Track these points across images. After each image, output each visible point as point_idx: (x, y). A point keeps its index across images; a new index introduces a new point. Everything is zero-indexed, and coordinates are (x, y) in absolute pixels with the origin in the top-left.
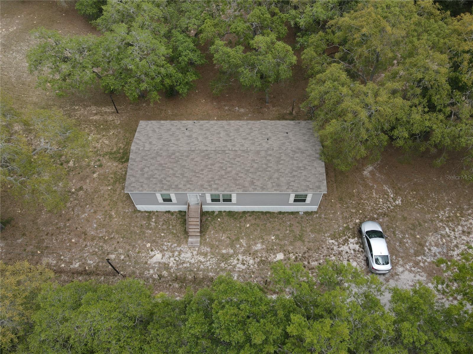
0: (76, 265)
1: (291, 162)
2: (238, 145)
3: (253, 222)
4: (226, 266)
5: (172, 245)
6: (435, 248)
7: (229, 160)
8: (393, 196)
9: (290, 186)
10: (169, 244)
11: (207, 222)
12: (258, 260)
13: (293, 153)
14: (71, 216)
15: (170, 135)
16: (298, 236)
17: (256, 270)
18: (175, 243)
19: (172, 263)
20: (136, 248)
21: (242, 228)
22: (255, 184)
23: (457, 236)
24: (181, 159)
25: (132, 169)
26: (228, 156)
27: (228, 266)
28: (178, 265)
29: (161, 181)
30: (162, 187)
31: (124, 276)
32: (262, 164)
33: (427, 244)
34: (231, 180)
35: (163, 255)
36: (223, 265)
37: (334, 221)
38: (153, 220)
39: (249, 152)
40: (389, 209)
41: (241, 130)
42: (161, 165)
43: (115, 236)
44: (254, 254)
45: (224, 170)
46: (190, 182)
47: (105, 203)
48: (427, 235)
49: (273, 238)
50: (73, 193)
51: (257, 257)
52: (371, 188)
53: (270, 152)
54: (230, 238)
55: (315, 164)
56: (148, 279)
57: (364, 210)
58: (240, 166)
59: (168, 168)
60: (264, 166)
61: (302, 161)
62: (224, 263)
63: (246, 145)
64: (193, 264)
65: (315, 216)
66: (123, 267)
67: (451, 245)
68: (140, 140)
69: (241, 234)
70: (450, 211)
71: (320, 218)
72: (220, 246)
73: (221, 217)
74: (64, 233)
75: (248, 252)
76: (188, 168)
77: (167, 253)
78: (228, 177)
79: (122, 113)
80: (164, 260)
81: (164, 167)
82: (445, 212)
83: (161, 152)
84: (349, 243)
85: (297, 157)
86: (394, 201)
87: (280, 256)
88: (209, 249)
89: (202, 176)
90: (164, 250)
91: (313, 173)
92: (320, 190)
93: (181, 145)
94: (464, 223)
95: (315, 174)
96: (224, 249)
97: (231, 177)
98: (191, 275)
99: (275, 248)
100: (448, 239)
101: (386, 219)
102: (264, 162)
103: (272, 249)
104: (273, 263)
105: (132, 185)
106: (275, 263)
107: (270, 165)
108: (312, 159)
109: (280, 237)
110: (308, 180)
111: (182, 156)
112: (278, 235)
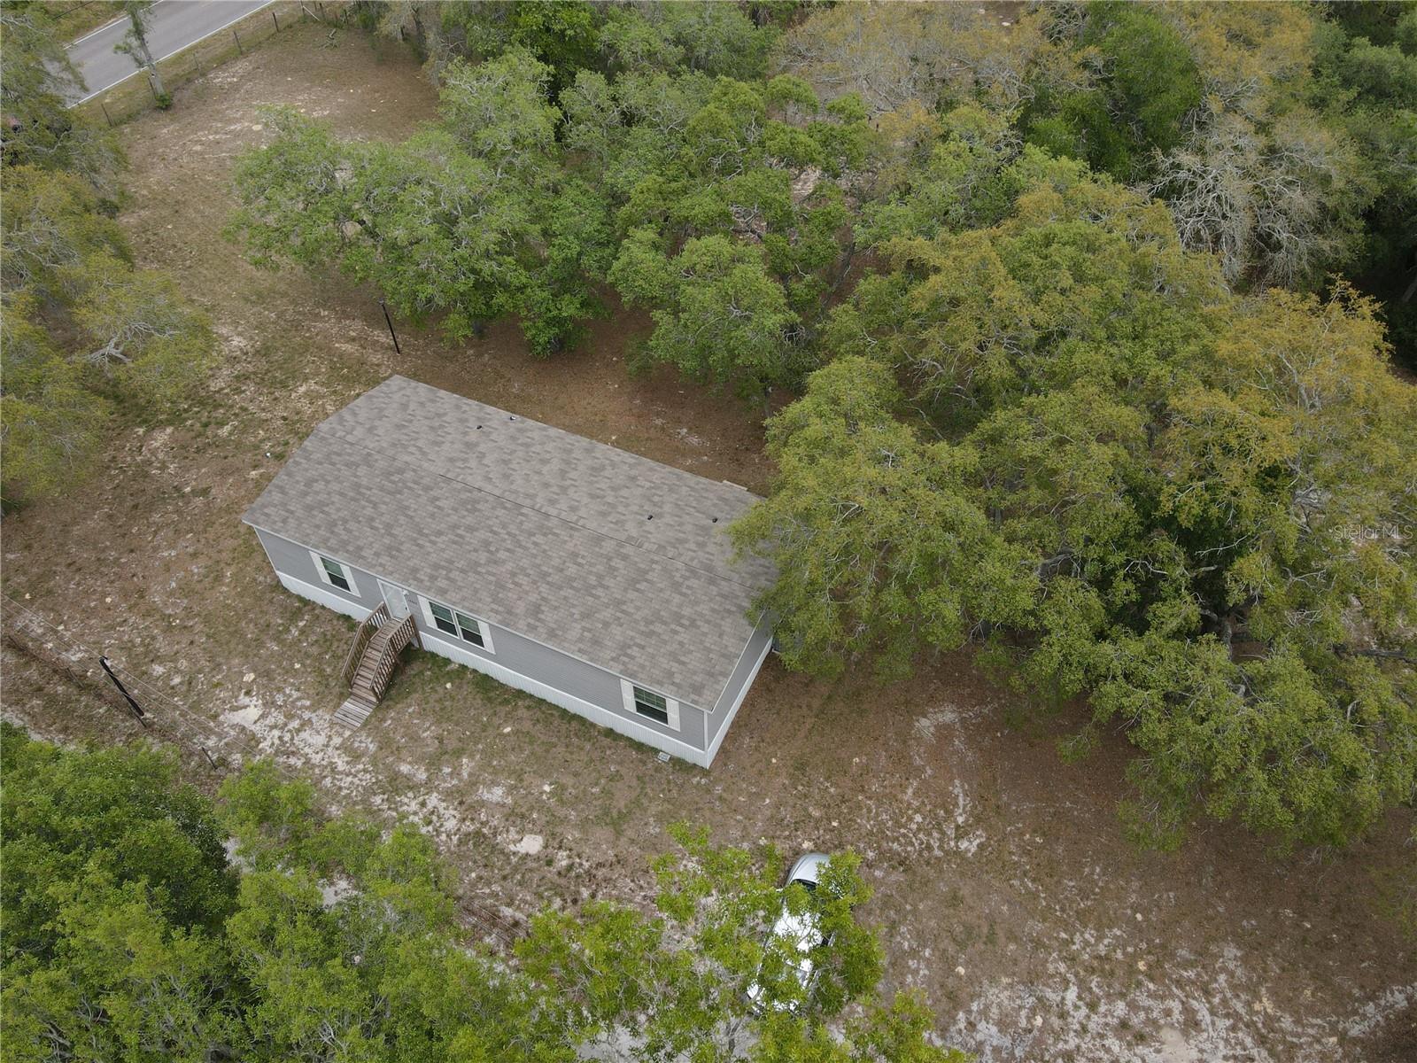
0: (74, 657)
1: (666, 595)
2: (563, 505)
3: (527, 726)
4: (385, 807)
5: (298, 699)
6: (994, 1029)
7: (517, 532)
8: (967, 820)
9: (626, 655)
10: (295, 694)
11: (417, 680)
12: (472, 828)
13: (687, 574)
14: (144, 544)
16: (615, 814)
17: (449, 850)
18: (308, 699)
19: (269, 741)
20: (220, 671)
21: (490, 730)
22: (542, 617)
23: (1091, 1026)
24: (410, 488)
26: (521, 523)
27: (389, 809)
28: (277, 753)
29: (332, 525)
30: (325, 541)
31: (147, 726)
32: (590, 573)
33: (974, 1007)
34: (491, 583)
35: (263, 716)
36: (380, 801)
37: (739, 817)
38: (301, 624)
39: (577, 530)
40: (925, 854)
41: (608, 472)
42: (357, 486)
43: (196, 626)
44: (471, 807)
45: (489, 551)
46: (394, 553)
47: (231, 543)
48: (993, 980)
49: (547, 788)
50: (183, 496)
51: (472, 819)
52: (913, 772)
53: (628, 550)
54: (441, 742)
55: (727, 625)
56: (191, 755)
57: (848, 823)
58: (535, 556)
59: (368, 501)
60: (593, 580)
61: (697, 603)
62: (386, 796)
63: (583, 512)
64: (314, 766)
65: (695, 780)
66: (161, 703)
67: (1055, 1044)
69: (476, 743)
70: (1120, 943)
71: (708, 791)
72: (404, 752)
73: (457, 681)
74: (103, 575)
75: (460, 797)
76: (411, 517)
77: (275, 714)
78: (489, 573)
79: (409, 355)
80: (256, 729)
81: (360, 493)
82: (1099, 939)
83: (377, 457)
85: (689, 587)
86: (958, 838)
87: (532, 844)
88: (372, 747)
89: (429, 548)
90: (274, 703)
91: (708, 645)
92: (696, 698)
93: (434, 457)
94: (1144, 1000)
95: (709, 650)
96: (410, 763)
97: (494, 575)
99: (535, 816)
100: (1056, 1022)
101: (898, 876)
102: (600, 568)
103: (523, 816)
104: (502, 852)
105: (266, 511)
106: (507, 856)
107: (609, 582)
108: (728, 607)
109: (566, 796)
110: (683, 659)
111: (415, 482)
112: (563, 788)
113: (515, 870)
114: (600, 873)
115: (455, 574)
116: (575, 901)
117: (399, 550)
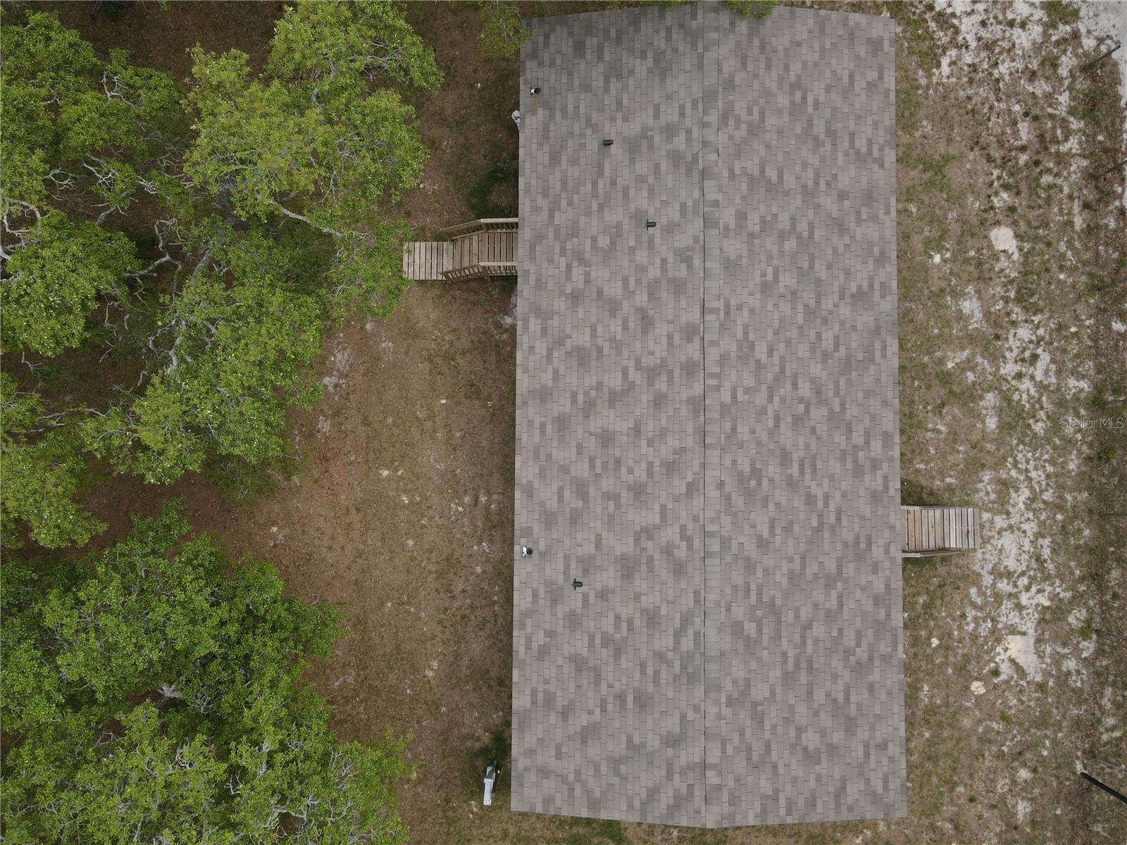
1: (772, 137)
2: (693, 351)
4: (1042, 414)
5: (974, 606)
7: (764, 389)
9: (870, 152)
10: (971, 613)
12: (1016, 309)
13: (732, 122)
15: (617, 654)
16: (930, 174)
17: (1050, 317)
18: (968, 595)
19: (1036, 599)
20: (988, 730)
22: (865, 287)
24: (759, 595)
25: (811, 804)
26: (747, 391)
28: (1047, 578)
29: (860, 669)
31: (1091, 754)
32: (782, 253)
34: (849, 381)
35: (1013, 630)
36: (1040, 424)
39: (727, 305)
41: (581, 340)
42: (788, 679)
43: (947, 815)
44: (997, 324)
45: (807, 411)
46: (863, 546)
49: (937, 259)
51: (1008, 314)
53: (727, 216)
54: (943, 405)
55: (780, 42)
56: (1098, 674)
58: (789, 342)
59: (804, 643)
60: (790, 245)
61: (767, 93)
62: (1031, 421)
63: (694, 315)
64: (1042, 524)
66: (1058, 767)
68: (653, 794)
69: (924, 366)
72: (976, 436)
76: (803, 558)
77: (1003, 619)
78: (837, 392)
80: (1030, 626)
81: (797, 665)
83: (728, 685)
84: (949, 11)
85: (750, 113)
87: (1003, 238)
88: (987, 476)
89: (837, 499)
90: (993, 631)
91: (817, 56)
93: (688, 602)
95: (823, 51)
96: (983, 422)
97: (837, 383)
98: (1080, 531)
99: (972, 253)
102: (770, 243)
103: (979, 265)
104: (1025, 264)
105: (880, 789)
106: (1026, 256)
107: (784, 222)
108: (756, 50)
109: (935, 234)
110: (846, 79)
111: (748, 590)
112: (928, 243)
113: (1036, 239)
114: (997, 154)
115: (858, 439)
116: (1037, 163)
117: (857, 542)
